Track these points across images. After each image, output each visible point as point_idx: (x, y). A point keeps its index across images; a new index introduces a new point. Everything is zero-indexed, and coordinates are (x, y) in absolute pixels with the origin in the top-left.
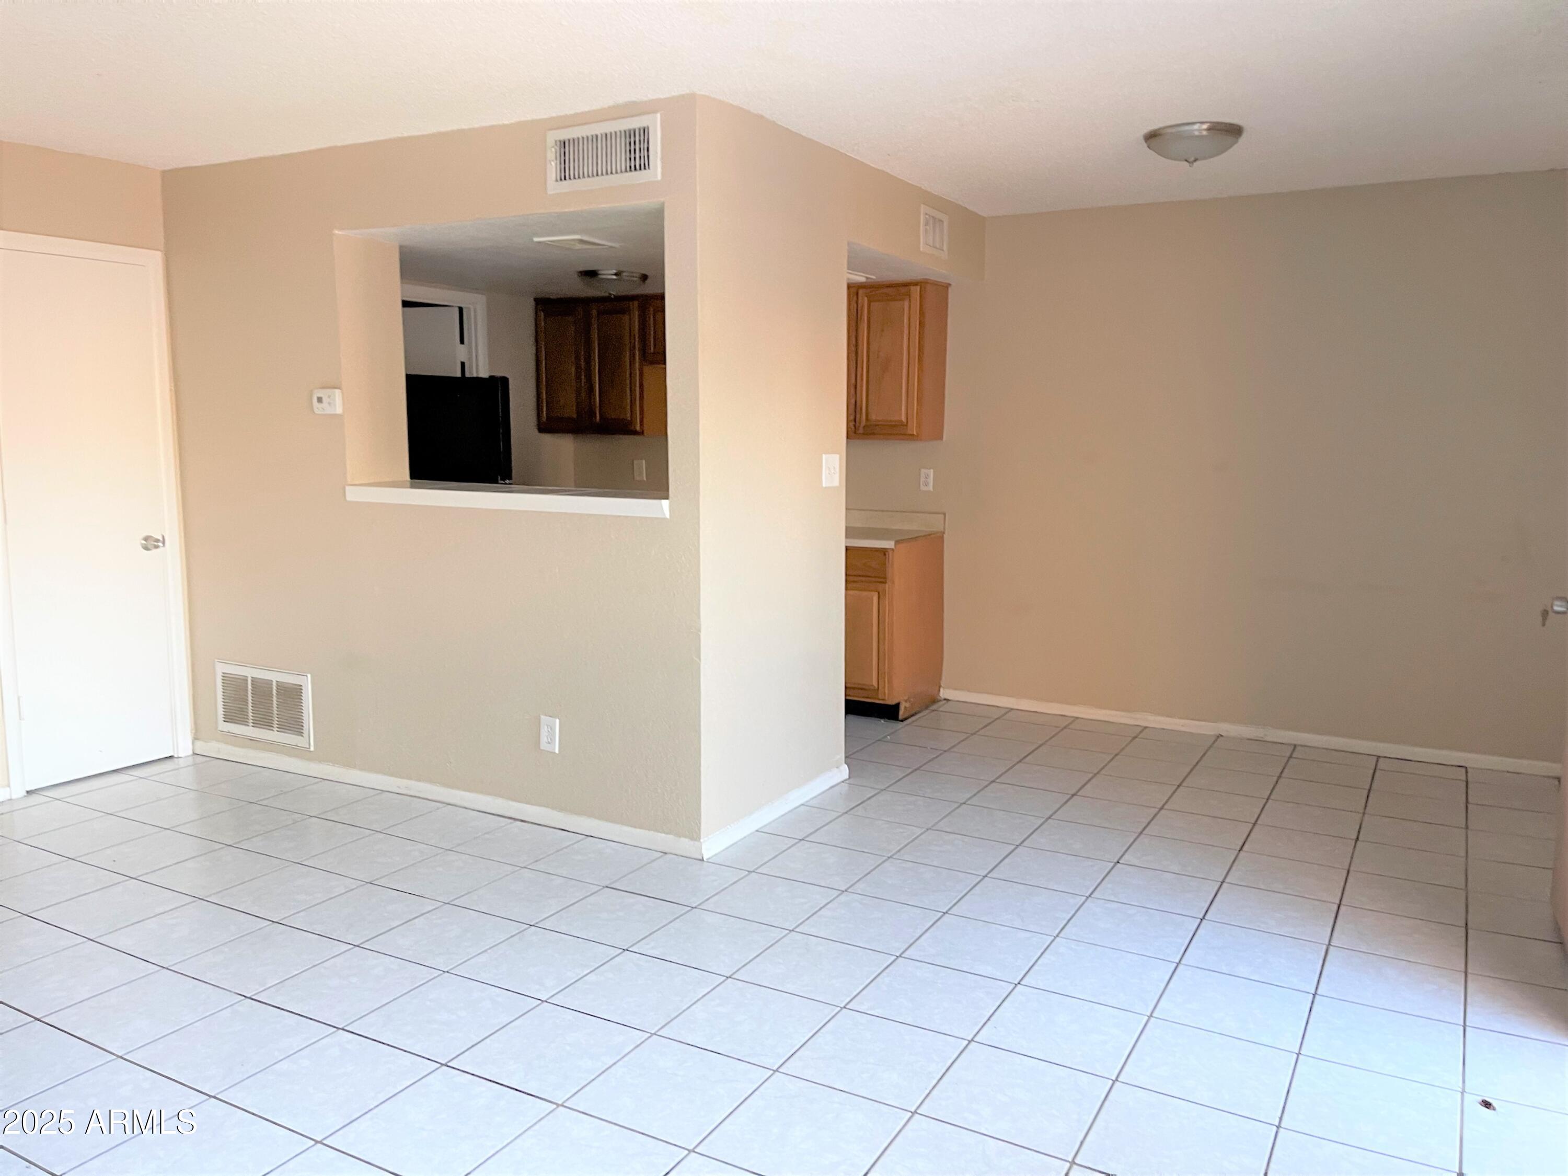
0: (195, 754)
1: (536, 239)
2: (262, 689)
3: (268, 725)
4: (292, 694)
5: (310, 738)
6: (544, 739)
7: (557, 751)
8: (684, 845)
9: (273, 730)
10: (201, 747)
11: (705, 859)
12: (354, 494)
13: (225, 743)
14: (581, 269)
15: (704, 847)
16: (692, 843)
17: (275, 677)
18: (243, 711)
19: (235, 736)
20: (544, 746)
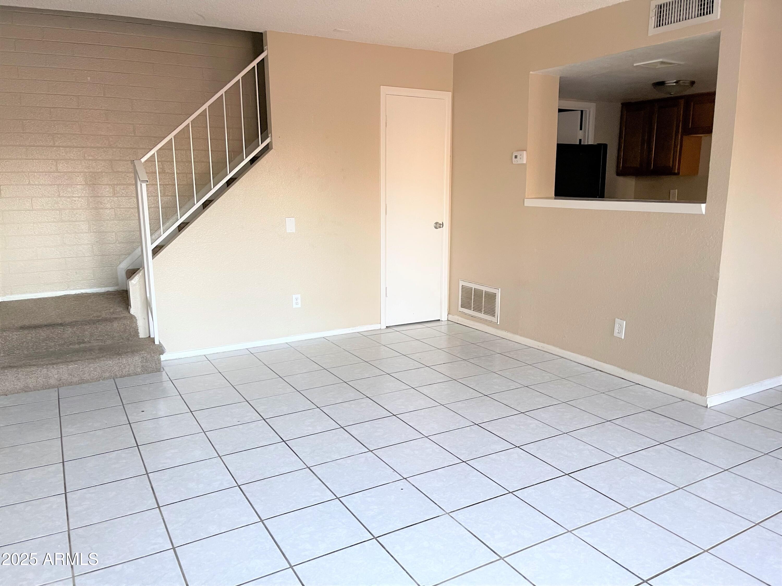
0: (448, 320)
1: (635, 65)
2: (478, 293)
3: (480, 311)
4: (491, 297)
5: (497, 319)
6: (616, 330)
7: (623, 338)
8: (696, 397)
9: (482, 313)
10: (451, 317)
11: (708, 407)
12: (528, 203)
13: (461, 317)
14: (655, 82)
15: (708, 400)
16: (700, 397)
17: (484, 289)
18: (469, 303)
19: (465, 314)
20: (616, 334)
